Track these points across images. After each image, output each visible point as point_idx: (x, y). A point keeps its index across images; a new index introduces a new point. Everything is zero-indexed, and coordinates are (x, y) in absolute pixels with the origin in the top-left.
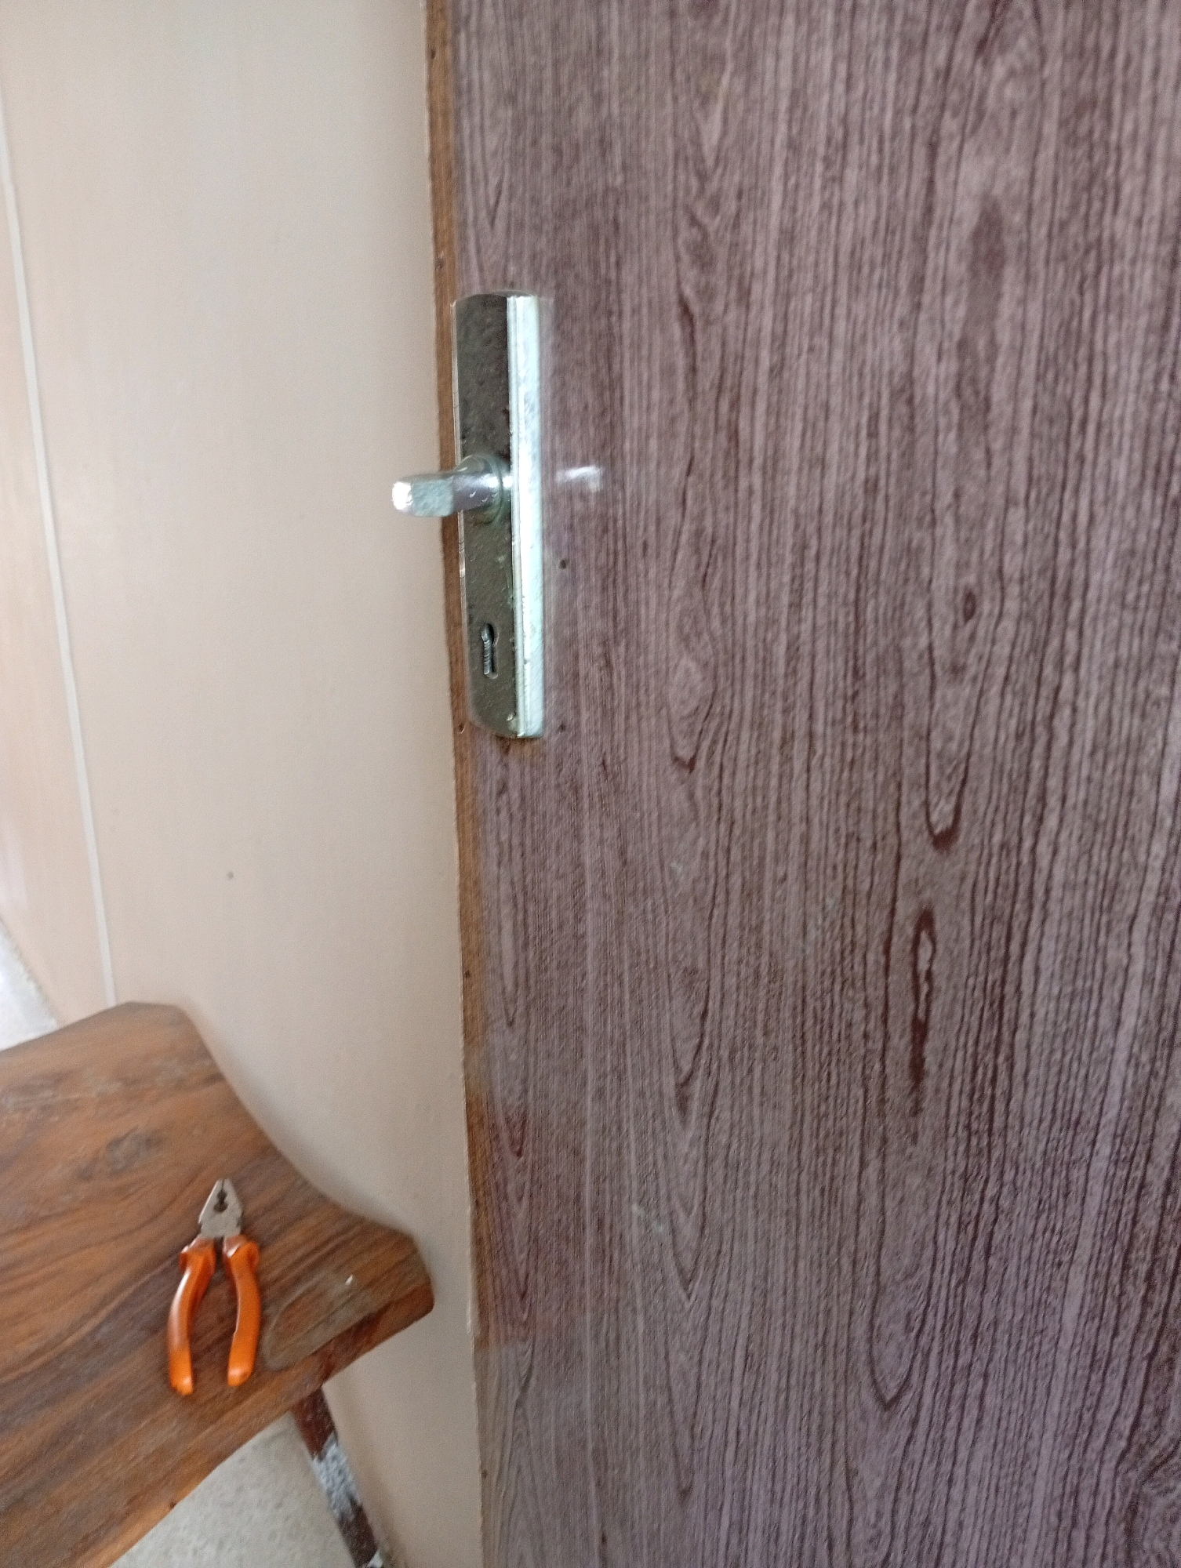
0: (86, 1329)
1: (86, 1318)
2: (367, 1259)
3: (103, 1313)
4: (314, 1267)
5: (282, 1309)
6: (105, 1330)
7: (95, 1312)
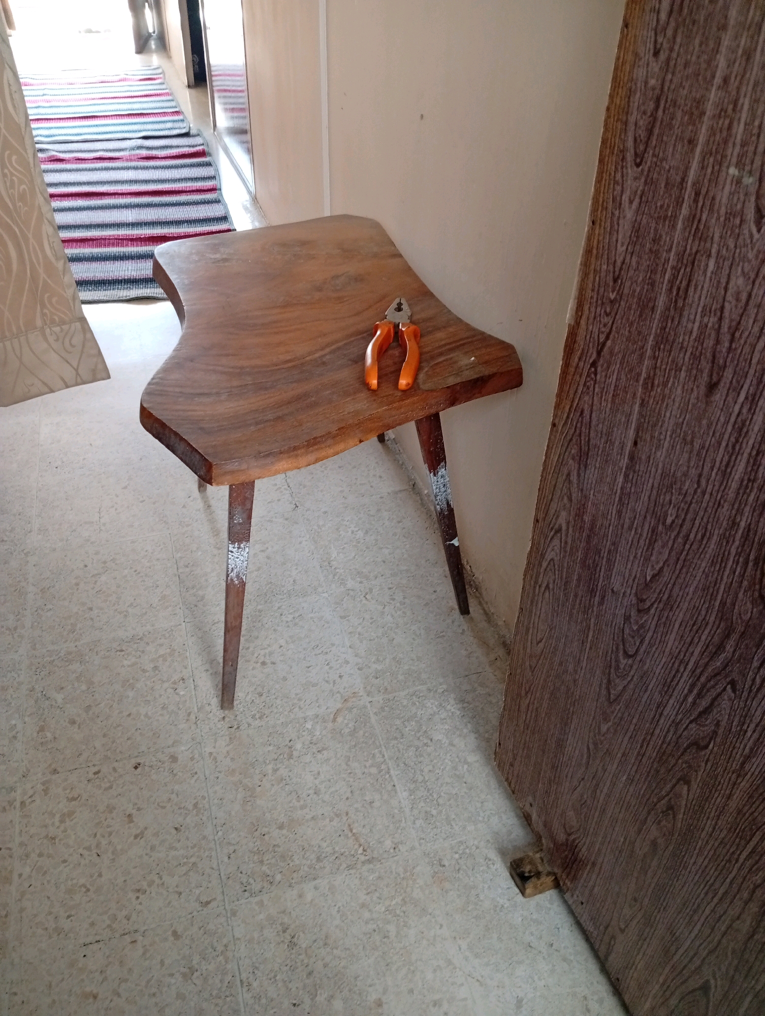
0: (317, 355)
1: (317, 351)
2: (484, 351)
3: (328, 350)
4: (452, 350)
5: (431, 365)
6: (328, 357)
7: (322, 349)
